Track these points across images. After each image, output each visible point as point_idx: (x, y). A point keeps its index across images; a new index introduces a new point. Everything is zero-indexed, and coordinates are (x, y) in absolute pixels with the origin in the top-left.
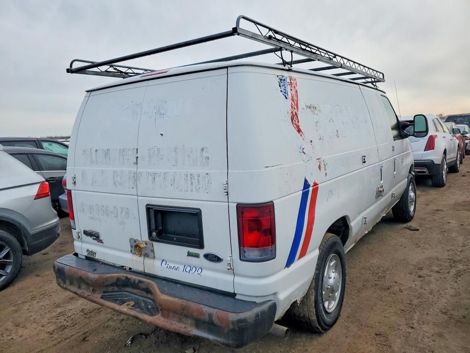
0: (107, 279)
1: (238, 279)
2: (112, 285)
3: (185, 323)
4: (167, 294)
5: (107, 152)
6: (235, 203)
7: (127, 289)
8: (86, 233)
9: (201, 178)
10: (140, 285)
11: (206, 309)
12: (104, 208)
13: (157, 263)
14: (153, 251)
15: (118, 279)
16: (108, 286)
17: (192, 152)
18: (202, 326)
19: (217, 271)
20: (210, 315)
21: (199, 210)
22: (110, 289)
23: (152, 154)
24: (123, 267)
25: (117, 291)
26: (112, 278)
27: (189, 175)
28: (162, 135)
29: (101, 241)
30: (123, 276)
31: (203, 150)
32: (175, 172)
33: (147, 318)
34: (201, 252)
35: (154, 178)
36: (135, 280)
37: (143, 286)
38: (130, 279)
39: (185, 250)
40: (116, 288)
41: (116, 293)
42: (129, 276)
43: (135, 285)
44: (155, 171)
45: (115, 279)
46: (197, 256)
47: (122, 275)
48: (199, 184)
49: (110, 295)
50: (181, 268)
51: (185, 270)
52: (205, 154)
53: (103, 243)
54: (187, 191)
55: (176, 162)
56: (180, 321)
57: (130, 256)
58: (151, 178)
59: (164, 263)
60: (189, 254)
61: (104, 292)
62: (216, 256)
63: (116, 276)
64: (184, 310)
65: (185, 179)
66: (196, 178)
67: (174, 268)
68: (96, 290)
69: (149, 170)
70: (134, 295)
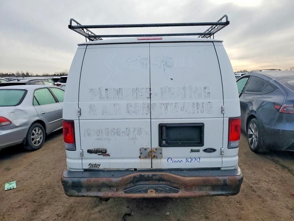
0: (127, 180)
1: (224, 159)
2: (130, 183)
3: (205, 190)
4: (189, 176)
5: (119, 91)
6: (227, 117)
7: (139, 183)
8: (90, 151)
9: (204, 105)
10: (153, 177)
11: (220, 178)
12: (115, 131)
13: (164, 161)
14: (161, 153)
15: (134, 177)
16: (128, 184)
17: (197, 89)
18: (217, 188)
19: (210, 157)
20: (225, 181)
21: (203, 123)
22: (128, 186)
23: (164, 91)
24: (128, 169)
25: (133, 186)
26: (130, 178)
27: (195, 104)
28: (172, 79)
29: (108, 155)
30: (138, 175)
31: (205, 88)
32: (184, 102)
33: (173, 195)
34: (201, 149)
35: (167, 107)
36: (149, 175)
37: (157, 177)
38: (144, 175)
39: (189, 149)
40: (132, 185)
41: (133, 188)
42: (143, 174)
43: (148, 179)
44: (167, 102)
45: (132, 178)
46: (198, 151)
47: (136, 174)
48: (203, 109)
49: (130, 190)
50: (184, 160)
51: (187, 161)
52: (207, 91)
53: (110, 156)
54: (194, 113)
55: (185, 96)
56: (200, 190)
57: (138, 160)
58: (163, 107)
59: (170, 160)
60: (192, 151)
61: (125, 189)
62: (212, 149)
63: (133, 176)
64: (205, 182)
65: (192, 106)
66: (201, 105)
67: (179, 161)
68: (119, 189)
69: (161, 102)
70: (147, 186)
